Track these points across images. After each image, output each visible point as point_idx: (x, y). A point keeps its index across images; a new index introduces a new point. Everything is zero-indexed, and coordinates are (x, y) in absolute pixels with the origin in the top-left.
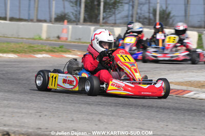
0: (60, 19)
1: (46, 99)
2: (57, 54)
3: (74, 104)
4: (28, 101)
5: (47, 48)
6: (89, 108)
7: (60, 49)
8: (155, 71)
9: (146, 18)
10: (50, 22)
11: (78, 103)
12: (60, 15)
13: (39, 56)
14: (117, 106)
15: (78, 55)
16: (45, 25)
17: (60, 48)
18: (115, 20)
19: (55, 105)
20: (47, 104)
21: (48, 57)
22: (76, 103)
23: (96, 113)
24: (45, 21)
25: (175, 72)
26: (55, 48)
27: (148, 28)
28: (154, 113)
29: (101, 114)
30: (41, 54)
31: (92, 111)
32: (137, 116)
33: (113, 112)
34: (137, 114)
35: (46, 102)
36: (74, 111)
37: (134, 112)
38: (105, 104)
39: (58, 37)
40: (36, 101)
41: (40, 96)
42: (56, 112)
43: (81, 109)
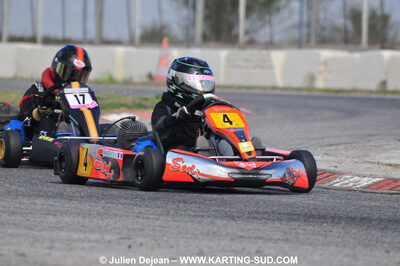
0: (154, 36)
1: (137, 210)
3: (199, 219)
4: (99, 214)
5: (129, 100)
6: (233, 227)
8: (369, 141)
9: (336, 29)
10: (131, 42)
11: (209, 216)
14: (293, 220)
16: (120, 50)
17: (157, 98)
18: (272, 35)
19: (158, 222)
20: (141, 221)
22: (203, 217)
23: (249, 238)
24: (118, 43)
26: (146, 99)
27: (343, 49)
28: (376, 233)
29: (260, 238)
30: (118, 113)
31: (240, 233)
32: (340, 240)
33: (285, 233)
34: (339, 237)
35: (138, 217)
36: (202, 234)
37: (331, 231)
38: (266, 216)
39: (150, 76)
40: (116, 215)
41: (122, 204)
42: (163, 236)
43: (215, 229)
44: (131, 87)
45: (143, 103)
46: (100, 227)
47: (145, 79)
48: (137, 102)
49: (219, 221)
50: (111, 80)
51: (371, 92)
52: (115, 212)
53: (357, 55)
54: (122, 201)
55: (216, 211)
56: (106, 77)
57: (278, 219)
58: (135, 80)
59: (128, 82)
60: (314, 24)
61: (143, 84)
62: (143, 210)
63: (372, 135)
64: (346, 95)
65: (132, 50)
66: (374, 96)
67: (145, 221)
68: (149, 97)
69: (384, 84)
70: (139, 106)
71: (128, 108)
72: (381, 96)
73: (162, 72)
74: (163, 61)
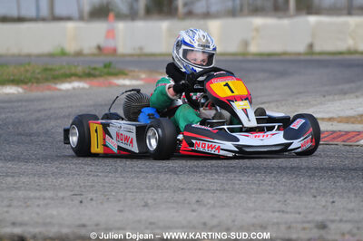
0: (102, 12)
1: (88, 169)
2: (101, 80)
3: (144, 174)
4: (53, 174)
5: (79, 70)
6: (175, 180)
7: (106, 70)
8: (297, 98)
11: (153, 172)
13: (66, 86)
14: (229, 172)
15: (141, 79)
16: (70, 25)
17: (105, 67)
19: (106, 179)
20: (91, 178)
21: (83, 89)
22: (147, 172)
23: (189, 189)
24: (69, 19)
25: (336, 97)
26: (95, 69)
27: (273, 16)
28: (304, 181)
29: (200, 189)
30: (70, 82)
31: (181, 186)
32: (272, 188)
33: (223, 184)
34: (271, 186)
35: (89, 175)
36: (147, 188)
37: (264, 180)
38: (205, 169)
39: (99, 48)
40: (68, 174)
41: (75, 164)
42: (111, 191)
43: (159, 183)
44: (81, 58)
45: (92, 72)
46: (55, 185)
47: (95, 51)
48: (87, 71)
50: (63, 53)
51: (299, 54)
52: (68, 171)
53: (285, 22)
56: (58, 51)
57: (216, 172)
58: (86, 51)
59: (79, 54)
61: (94, 55)
62: (93, 168)
63: (300, 93)
64: (276, 58)
65: (81, 25)
66: (302, 58)
67: (95, 178)
68: (98, 66)
69: (311, 46)
70: (89, 75)
71: (79, 77)
72: (309, 57)
73: (110, 44)
74: (111, 34)
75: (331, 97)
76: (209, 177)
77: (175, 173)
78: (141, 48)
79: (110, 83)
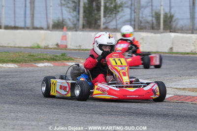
0: (58, 26)
1: (54, 110)
2: (60, 62)
3: (84, 115)
4: (36, 112)
5: (48, 56)
6: (102, 119)
7: (62, 57)
8: (166, 77)
9: (148, 22)
10: (48, 29)
11: (89, 113)
12: (57, 22)
13: (41, 65)
15: (81, 63)
16: (42, 32)
17: (62, 55)
18: (117, 25)
19: (65, 116)
20: (56, 116)
21: (50, 66)
22: (86, 113)
24: (41, 29)
25: (187, 77)
27: (151, 32)
28: (171, 122)
30: (43, 63)
31: (105, 122)
32: (154, 125)
33: (127, 121)
35: (55, 114)
36: (87, 122)
37: (149, 121)
38: (117, 113)
39: (57, 45)
40: (44, 113)
41: (47, 107)
43: (93, 120)
44: (49, 50)
45: (55, 58)
46: (37, 118)
47: (55, 46)
48: (52, 57)
49: (94, 116)
50: (39, 47)
51: (166, 53)
52: (43, 111)
53: (158, 35)
54: (47, 106)
55: (93, 111)
56: (36, 45)
57: (123, 115)
58: (50, 47)
59: (47, 48)
60: (137, 20)
61: (54, 48)
62: (57, 110)
63: (167, 74)
65: (48, 32)
66: (167, 55)
67: (58, 115)
68: (58, 55)
69: (171, 49)
70: (53, 59)
71: (48, 60)
72: (171, 55)
73: (64, 43)
74: (64, 38)
75: (184, 77)
76: (120, 117)
77: (101, 114)
78: (80, 46)
79: (64, 64)
